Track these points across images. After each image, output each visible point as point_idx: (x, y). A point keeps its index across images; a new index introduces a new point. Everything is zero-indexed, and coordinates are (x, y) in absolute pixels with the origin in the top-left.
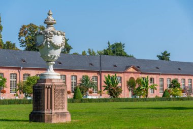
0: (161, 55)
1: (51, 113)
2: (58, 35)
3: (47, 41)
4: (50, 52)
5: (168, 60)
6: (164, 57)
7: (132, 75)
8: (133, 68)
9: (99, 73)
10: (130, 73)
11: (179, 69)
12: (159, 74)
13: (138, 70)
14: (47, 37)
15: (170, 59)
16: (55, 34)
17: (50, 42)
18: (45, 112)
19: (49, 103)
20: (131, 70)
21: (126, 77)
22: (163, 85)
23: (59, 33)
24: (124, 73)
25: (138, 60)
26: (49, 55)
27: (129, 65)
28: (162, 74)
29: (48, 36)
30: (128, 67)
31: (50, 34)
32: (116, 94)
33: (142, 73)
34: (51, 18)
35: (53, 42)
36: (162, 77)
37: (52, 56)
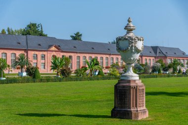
0: (74, 35)
1: (137, 111)
2: (141, 40)
3: (132, 46)
4: (133, 55)
5: (80, 40)
6: (77, 37)
7: (54, 53)
8: (55, 46)
9: (26, 51)
10: (52, 51)
11: (93, 48)
12: (77, 53)
13: (59, 49)
14: (132, 43)
15: (82, 39)
16: (139, 40)
17: (135, 47)
18: (132, 110)
19: (134, 102)
20: (53, 48)
21: (49, 55)
22: (79, 62)
23: (142, 39)
24: (47, 51)
25: (58, 40)
26: (132, 59)
27: (51, 44)
28: (79, 53)
29: (133, 41)
30: (50, 46)
31: (135, 40)
32: (68, 74)
33: (62, 52)
34: (131, 24)
35: (137, 47)
36: (79, 55)
37: (134, 59)
